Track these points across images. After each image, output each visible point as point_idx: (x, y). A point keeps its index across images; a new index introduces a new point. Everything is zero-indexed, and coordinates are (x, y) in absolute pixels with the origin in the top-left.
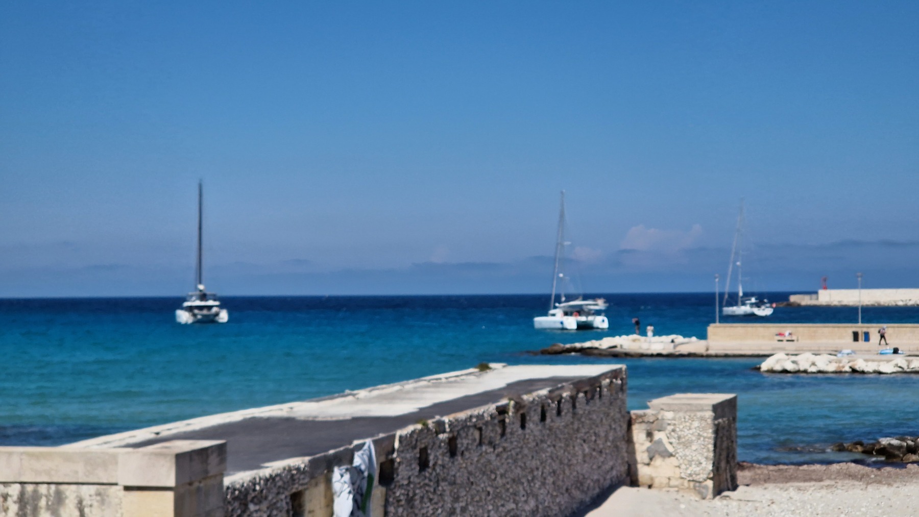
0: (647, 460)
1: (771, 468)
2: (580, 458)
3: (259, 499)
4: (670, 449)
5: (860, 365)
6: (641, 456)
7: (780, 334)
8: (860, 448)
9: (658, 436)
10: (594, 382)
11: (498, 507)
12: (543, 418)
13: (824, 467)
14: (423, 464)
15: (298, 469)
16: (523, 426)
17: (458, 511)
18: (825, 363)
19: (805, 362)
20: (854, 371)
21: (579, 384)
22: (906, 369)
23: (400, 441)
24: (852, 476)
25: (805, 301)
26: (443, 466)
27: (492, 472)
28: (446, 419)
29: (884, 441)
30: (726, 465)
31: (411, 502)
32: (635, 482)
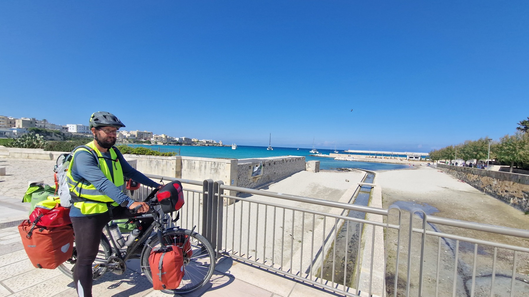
2: (297, 167)
3: (244, 166)
4: (310, 167)
5: (347, 159)
6: (307, 167)
8: (340, 169)
9: (309, 165)
10: (299, 159)
11: (282, 171)
12: (290, 161)
13: (333, 171)
14: (270, 164)
15: (251, 164)
16: (287, 162)
17: (275, 170)
18: (343, 159)
19: (340, 159)
21: (297, 158)
23: (266, 162)
24: (335, 172)
25: (347, 151)
26: (273, 165)
27: (281, 167)
28: (274, 160)
30: (317, 169)
31: (267, 169)
32: (306, 170)
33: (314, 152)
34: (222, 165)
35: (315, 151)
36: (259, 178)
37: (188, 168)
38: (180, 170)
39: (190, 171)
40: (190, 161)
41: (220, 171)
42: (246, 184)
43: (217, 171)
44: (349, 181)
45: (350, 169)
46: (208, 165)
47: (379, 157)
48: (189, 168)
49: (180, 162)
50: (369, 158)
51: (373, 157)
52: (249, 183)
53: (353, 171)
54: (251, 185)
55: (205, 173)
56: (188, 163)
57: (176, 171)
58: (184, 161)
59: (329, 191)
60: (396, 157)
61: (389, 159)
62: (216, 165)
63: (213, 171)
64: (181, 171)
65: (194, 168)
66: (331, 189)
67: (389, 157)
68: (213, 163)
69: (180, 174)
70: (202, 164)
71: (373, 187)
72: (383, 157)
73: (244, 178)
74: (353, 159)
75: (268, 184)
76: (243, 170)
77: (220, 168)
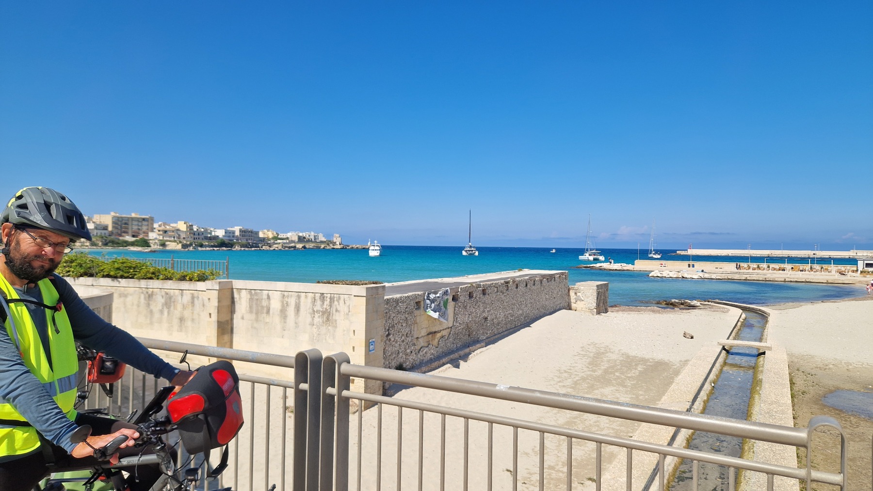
0: (575, 302)
1: (627, 307)
2: (544, 299)
3: (403, 302)
4: (583, 299)
5: (686, 275)
6: (573, 300)
7: (662, 264)
8: (665, 303)
9: (578, 294)
10: (552, 277)
11: (504, 312)
12: (526, 285)
13: (645, 308)
14: (471, 296)
15: (418, 295)
16: (517, 288)
17: (486, 311)
18: (673, 275)
19: (665, 274)
20: (683, 277)
21: (544, 276)
22: (703, 277)
23: (461, 289)
24: (653, 311)
25: (683, 253)
26: (480, 298)
27: (502, 301)
28: (482, 284)
29: (673, 300)
30: (603, 305)
31: (465, 307)
32: (570, 309)
33: (591, 258)
34: (342, 301)
35: (594, 255)
36: (445, 333)
37: (251, 312)
38: (228, 318)
39: (257, 320)
40: (256, 293)
41: (336, 316)
42: (408, 351)
43: (328, 319)
44: (692, 338)
45: (694, 303)
46: (306, 303)
47: (777, 266)
48: (254, 311)
49: (230, 297)
50: (748, 271)
51: (758, 267)
52: (418, 347)
53: (702, 307)
54: (421, 353)
55: (296, 323)
56: (251, 300)
57: (218, 321)
58: (239, 293)
59: (636, 365)
60: (825, 266)
61: (807, 272)
62: (327, 302)
63: (317, 319)
64: (232, 319)
65: (268, 312)
66: (644, 361)
67: (807, 267)
68: (318, 296)
69: (230, 326)
70: (289, 300)
71: (764, 353)
72: (788, 266)
73: (403, 335)
74: (701, 275)
75: (467, 350)
76: (399, 312)
77: (337, 311)
